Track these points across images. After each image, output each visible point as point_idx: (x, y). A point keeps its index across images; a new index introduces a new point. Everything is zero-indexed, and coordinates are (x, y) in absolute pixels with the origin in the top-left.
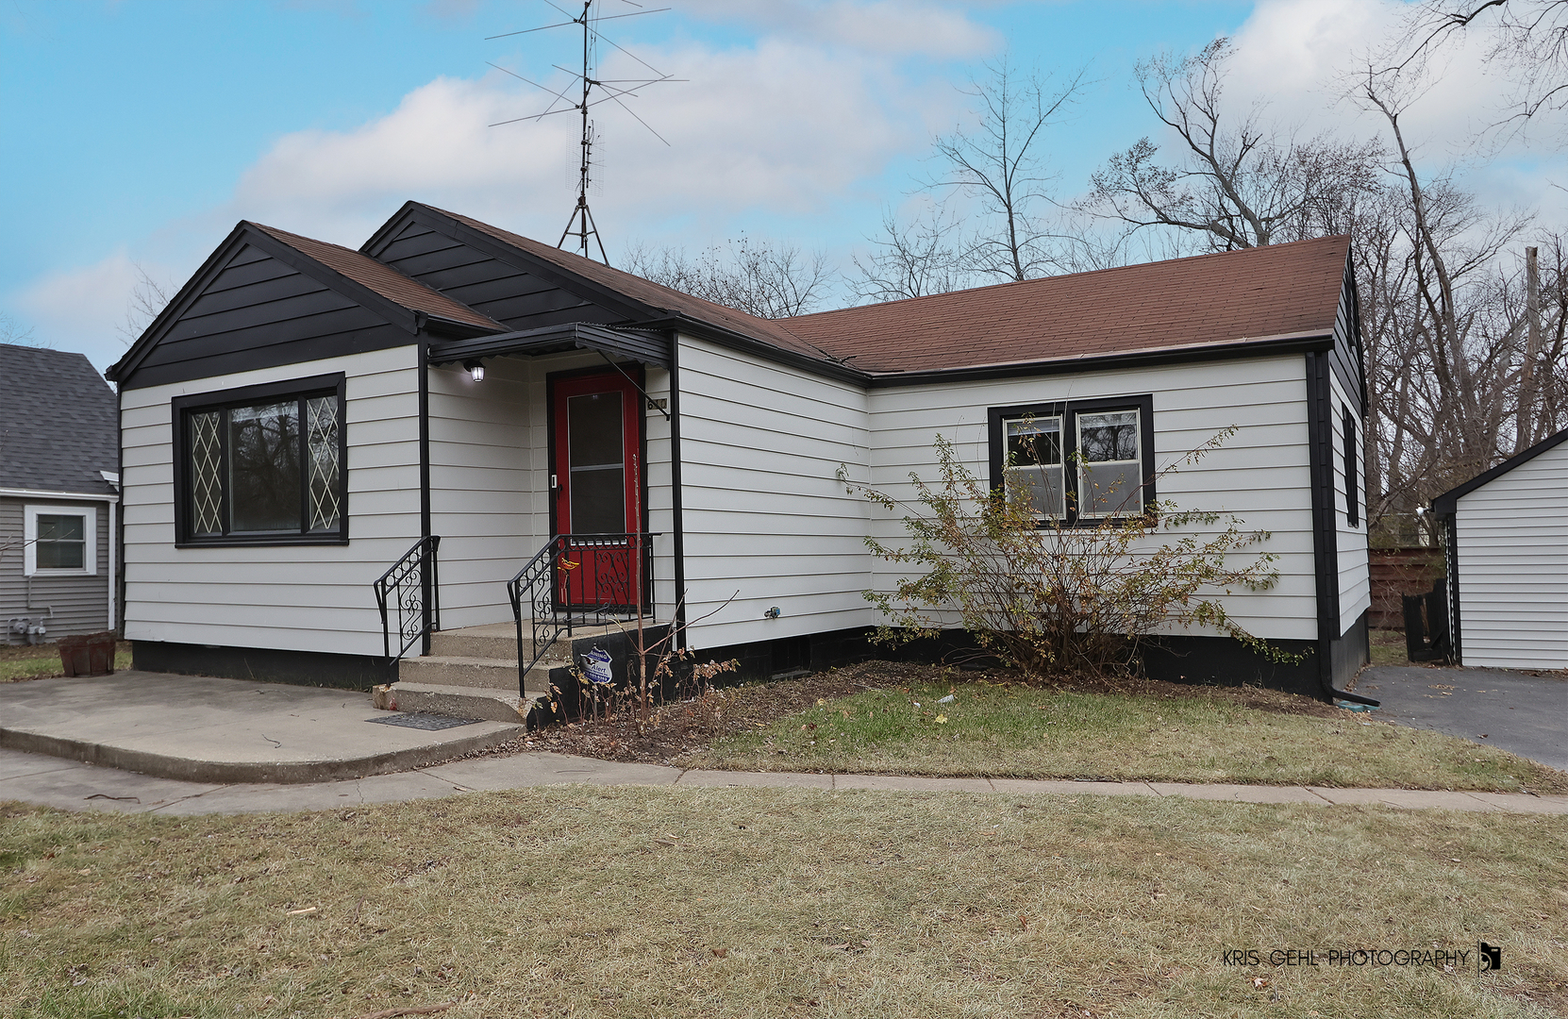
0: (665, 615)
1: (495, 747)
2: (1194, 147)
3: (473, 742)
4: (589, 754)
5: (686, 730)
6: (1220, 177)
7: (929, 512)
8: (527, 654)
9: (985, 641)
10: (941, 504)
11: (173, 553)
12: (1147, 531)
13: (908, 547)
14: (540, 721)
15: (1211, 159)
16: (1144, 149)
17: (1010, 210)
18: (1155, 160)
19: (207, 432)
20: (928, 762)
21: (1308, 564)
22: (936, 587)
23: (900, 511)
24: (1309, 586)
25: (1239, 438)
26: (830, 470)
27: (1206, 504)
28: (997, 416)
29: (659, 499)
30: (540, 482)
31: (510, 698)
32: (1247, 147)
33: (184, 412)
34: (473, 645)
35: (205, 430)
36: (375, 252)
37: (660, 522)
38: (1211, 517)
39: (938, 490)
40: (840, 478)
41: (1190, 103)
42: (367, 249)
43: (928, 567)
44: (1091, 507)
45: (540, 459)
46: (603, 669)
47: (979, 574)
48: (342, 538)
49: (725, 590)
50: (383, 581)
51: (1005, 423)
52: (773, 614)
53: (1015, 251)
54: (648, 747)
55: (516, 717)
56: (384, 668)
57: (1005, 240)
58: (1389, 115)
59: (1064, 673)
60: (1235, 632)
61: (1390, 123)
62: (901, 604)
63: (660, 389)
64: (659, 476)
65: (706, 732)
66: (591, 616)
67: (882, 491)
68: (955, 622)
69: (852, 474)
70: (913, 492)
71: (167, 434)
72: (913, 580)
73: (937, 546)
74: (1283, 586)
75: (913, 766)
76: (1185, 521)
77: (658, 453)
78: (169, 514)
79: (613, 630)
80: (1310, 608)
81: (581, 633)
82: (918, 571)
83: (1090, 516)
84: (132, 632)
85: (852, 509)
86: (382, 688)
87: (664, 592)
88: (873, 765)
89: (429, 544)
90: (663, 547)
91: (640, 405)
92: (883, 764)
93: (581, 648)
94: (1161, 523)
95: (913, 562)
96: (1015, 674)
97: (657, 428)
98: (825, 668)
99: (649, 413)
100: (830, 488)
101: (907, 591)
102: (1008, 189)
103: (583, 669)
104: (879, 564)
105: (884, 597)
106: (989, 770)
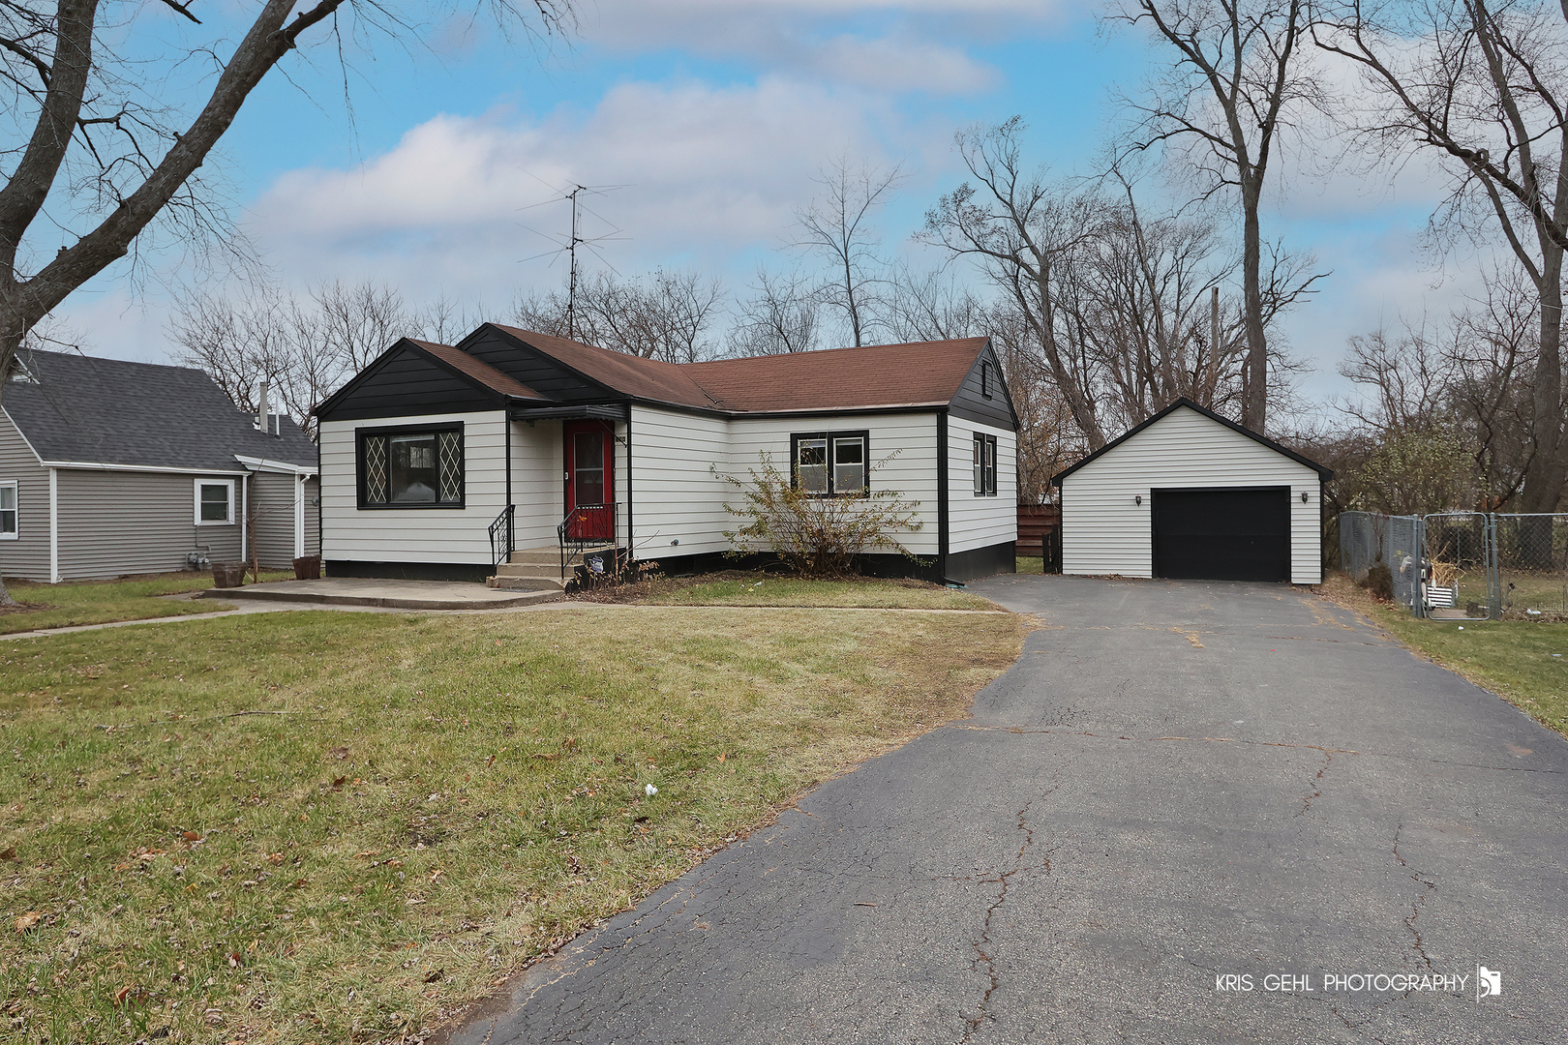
0: (623, 543)
1: (553, 599)
2: (998, 196)
3: (545, 596)
4: (595, 601)
5: (635, 594)
6: (1017, 221)
7: (757, 488)
8: (565, 560)
9: (782, 557)
10: (763, 485)
11: (355, 512)
12: (865, 500)
13: (745, 508)
14: (572, 589)
15: (1011, 206)
16: (964, 192)
17: (847, 261)
18: (974, 200)
19: (376, 448)
20: (738, 602)
21: (935, 517)
22: (759, 530)
23: (744, 488)
24: (935, 528)
25: (904, 454)
26: (706, 467)
27: (892, 487)
28: (795, 437)
29: (621, 486)
30: (559, 476)
31: (558, 580)
32: (1036, 198)
33: (362, 435)
34: (533, 557)
35: (376, 447)
36: (465, 347)
37: (621, 497)
38: (894, 493)
39: (761, 478)
40: (712, 469)
41: (997, 161)
42: (460, 346)
43: (754, 519)
44: (839, 488)
45: (560, 464)
46: (599, 566)
47: (779, 523)
48: (461, 505)
49: (652, 531)
50: (492, 526)
51: (799, 441)
52: (675, 543)
53: (850, 292)
54: (620, 598)
55: (561, 588)
56: (491, 569)
57: (844, 283)
58: (1126, 186)
59: (822, 573)
60: (903, 551)
61: (1126, 190)
62: (740, 539)
63: (622, 432)
64: (621, 475)
65: (644, 595)
66: (591, 544)
67: (735, 477)
68: (767, 548)
69: (719, 468)
70: (750, 478)
71: (353, 448)
72: (749, 526)
73: (759, 507)
74: (926, 528)
75: (731, 603)
76: (882, 495)
77: (621, 463)
78: (354, 491)
79: (603, 549)
80: (935, 539)
81: (586, 551)
82: (750, 521)
83: (838, 492)
84: (326, 556)
85: (719, 487)
86: (491, 578)
87: (622, 532)
88: (715, 603)
89: (510, 509)
90: (622, 510)
91: (611, 440)
92: (719, 603)
93: (588, 558)
94: (871, 497)
95: (747, 516)
96: (797, 571)
97: (620, 451)
98: (702, 573)
99: (616, 443)
100: (707, 476)
101: (744, 532)
102: (846, 249)
103: (589, 566)
104: (731, 517)
105: (733, 534)
106: (762, 604)
